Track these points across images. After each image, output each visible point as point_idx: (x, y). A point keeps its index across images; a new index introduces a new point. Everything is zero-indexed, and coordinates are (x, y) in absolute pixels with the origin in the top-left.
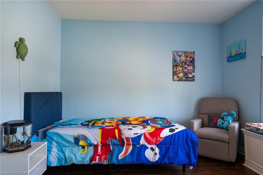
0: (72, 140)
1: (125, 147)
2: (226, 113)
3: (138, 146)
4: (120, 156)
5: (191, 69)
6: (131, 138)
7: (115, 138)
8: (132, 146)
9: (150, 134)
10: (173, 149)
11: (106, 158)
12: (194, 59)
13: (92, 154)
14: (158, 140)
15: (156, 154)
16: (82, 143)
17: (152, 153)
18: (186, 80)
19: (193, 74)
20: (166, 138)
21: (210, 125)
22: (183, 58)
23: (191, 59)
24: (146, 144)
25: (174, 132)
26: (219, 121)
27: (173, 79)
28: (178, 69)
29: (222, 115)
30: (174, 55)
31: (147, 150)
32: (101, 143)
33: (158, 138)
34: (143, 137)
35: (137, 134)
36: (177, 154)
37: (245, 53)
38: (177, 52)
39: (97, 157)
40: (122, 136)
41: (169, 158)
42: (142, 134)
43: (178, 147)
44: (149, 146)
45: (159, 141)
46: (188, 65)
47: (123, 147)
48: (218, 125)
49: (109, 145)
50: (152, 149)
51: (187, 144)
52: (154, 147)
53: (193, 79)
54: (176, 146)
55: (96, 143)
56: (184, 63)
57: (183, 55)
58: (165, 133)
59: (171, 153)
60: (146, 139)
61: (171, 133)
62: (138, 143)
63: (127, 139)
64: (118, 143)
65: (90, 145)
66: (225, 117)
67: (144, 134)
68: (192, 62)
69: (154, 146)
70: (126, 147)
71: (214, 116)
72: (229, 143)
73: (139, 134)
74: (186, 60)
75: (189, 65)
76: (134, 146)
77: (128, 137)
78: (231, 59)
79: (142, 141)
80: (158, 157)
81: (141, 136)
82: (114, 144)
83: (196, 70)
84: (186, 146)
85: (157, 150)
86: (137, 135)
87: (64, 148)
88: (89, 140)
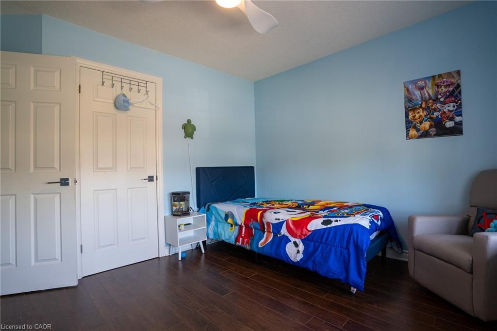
0: (223, 216)
1: (266, 233)
3: (279, 236)
4: (260, 243)
6: (272, 224)
7: (256, 220)
8: (272, 234)
9: (294, 222)
10: (322, 251)
11: (248, 243)
13: (236, 234)
14: (304, 233)
15: (298, 252)
16: (230, 220)
17: (295, 249)
19: (458, 119)
20: (315, 232)
24: (287, 234)
25: (329, 226)
31: (290, 243)
32: (244, 224)
33: (305, 230)
34: (284, 225)
35: (279, 219)
36: (326, 259)
39: (241, 239)
40: (263, 219)
41: (314, 262)
42: (284, 221)
43: (330, 250)
44: (293, 239)
45: (305, 235)
47: (264, 233)
49: (252, 229)
50: (296, 245)
51: (347, 248)
52: (298, 242)
54: (329, 247)
55: (240, 224)
58: (316, 225)
59: (318, 256)
60: (289, 229)
61: (325, 227)
62: (279, 232)
63: (268, 224)
64: (259, 228)
65: (236, 224)
67: (287, 221)
69: (298, 241)
73: (281, 221)
76: (275, 235)
77: (269, 221)
79: (284, 231)
80: (300, 257)
81: (283, 222)
82: (256, 229)
84: (345, 252)
85: (301, 247)
86: (278, 221)
87: (219, 223)
88: (236, 219)
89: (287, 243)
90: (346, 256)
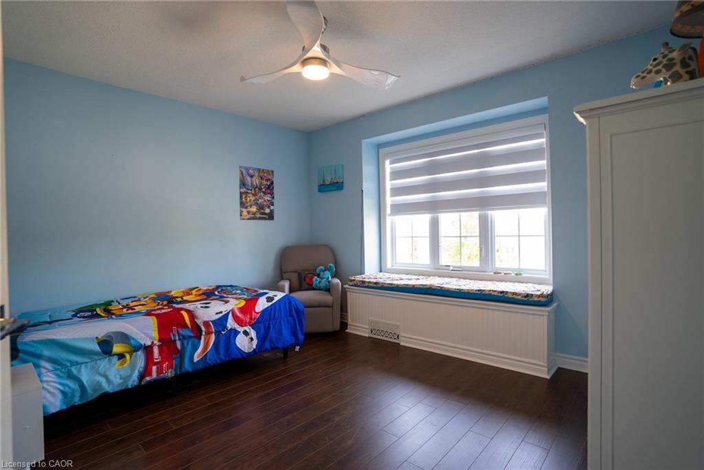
1: (203, 338)
2: (322, 267)
3: (223, 333)
4: (196, 355)
5: (269, 199)
6: (212, 321)
7: (185, 326)
8: (214, 334)
9: (241, 309)
10: (274, 327)
11: (170, 367)
12: (272, 183)
13: (143, 365)
14: (253, 317)
15: (252, 339)
16: (117, 348)
17: (247, 339)
18: (261, 218)
19: (272, 207)
20: (263, 311)
21: (303, 288)
22: (256, 181)
23: (269, 183)
24: (236, 326)
25: (274, 302)
26: (314, 280)
27: (241, 215)
28: (248, 199)
29: (318, 271)
30: (242, 173)
31: (239, 336)
32: (159, 341)
33: (253, 313)
34: (230, 316)
35: (221, 312)
36: (280, 333)
37: (342, 182)
38: (247, 169)
39: (154, 368)
40: (196, 320)
41: (271, 340)
42: (229, 312)
43: (281, 324)
44: (241, 329)
45: (255, 319)
46: (263, 192)
47: (200, 339)
48: (314, 285)
49: (175, 341)
50: (246, 333)
51: (291, 315)
52: (248, 330)
53: (271, 216)
54: (278, 321)
55: (149, 343)
56: (257, 189)
57: (257, 174)
58: (262, 304)
59: (272, 334)
60: (236, 319)
61: (270, 304)
62: (225, 327)
63: (206, 324)
64: (191, 334)
65: (138, 348)
66: (322, 273)
67: (233, 311)
68: (270, 189)
69: (247, 328)
70: (205, 339)
71: (307, 272)
72: (332, 307)
73: (224, 313)
74: (261, 184)
75: (265, 193)
76: (218, 333)
77: (207, 320)
78: (323, 187)
79: (231, 323)
80: (255, 342)
81: (227, 315)
82: (183, 338)
83: (275, 201)
84: (290, 319)
85: (253, 334)
86: (221, 315)
87: (74, 370)
88: (133, 339)
89: (236, 336)
90: (293, 323)
